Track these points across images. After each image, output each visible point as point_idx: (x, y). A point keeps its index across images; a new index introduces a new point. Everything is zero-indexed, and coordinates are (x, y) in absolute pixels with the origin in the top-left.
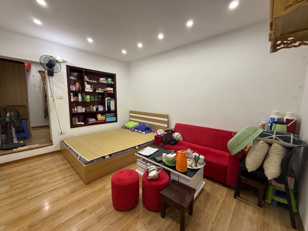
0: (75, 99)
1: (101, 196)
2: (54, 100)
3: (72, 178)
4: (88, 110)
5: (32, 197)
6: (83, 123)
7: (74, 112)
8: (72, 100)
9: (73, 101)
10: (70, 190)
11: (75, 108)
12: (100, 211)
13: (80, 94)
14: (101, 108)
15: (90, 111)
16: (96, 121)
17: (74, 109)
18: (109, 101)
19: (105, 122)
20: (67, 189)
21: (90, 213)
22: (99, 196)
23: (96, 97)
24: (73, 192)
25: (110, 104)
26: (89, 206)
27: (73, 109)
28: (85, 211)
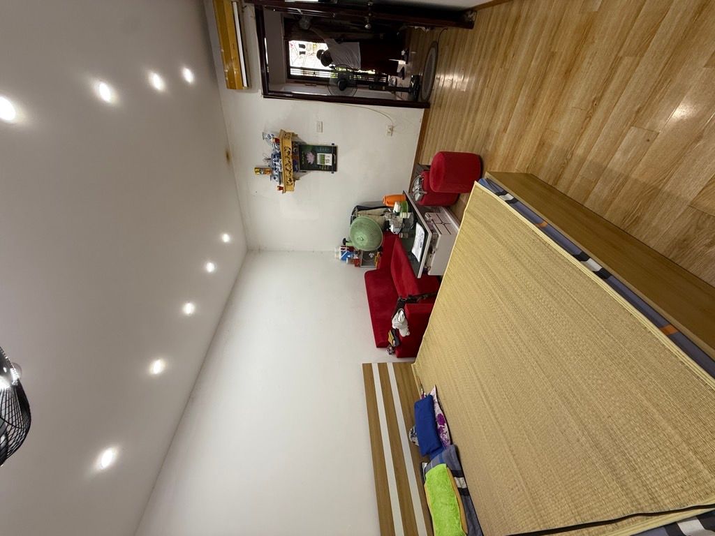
1: (499, 164)
3: (577, 181)
5: (620, 70)
10: (551, 146)
12: (490, 143)
20: (558, 142)
21: (499, 131)
22: (501, 164)
24: (542, 144)
26: (505, 139)
28: (505, 130)
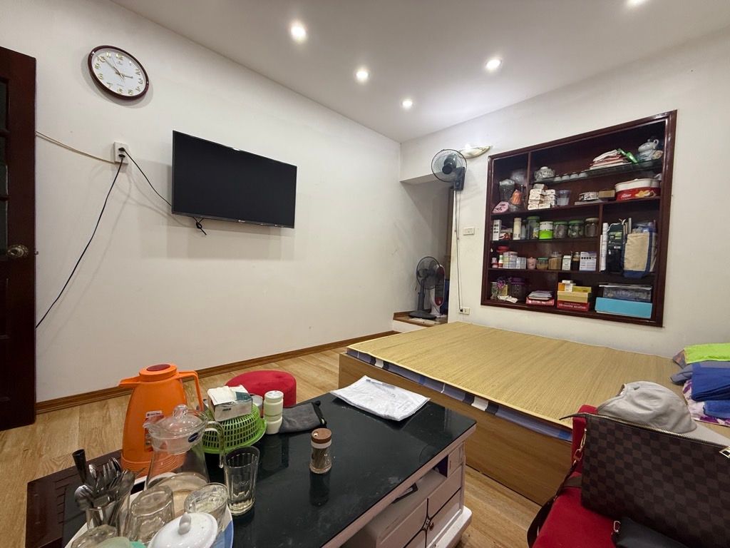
0: (503, 235)
2: (458, 239)
4: (542, 267)
6: (514, 300)
7: (495, 266)
8: (496, 237)
9: (497, 240)
11: (501, 256)
13: (520, 219)
14: (587, 261)
15: (548, 269)
16: (552, 303)
17: (498, 260)
18: (619, 234)
19: (588, 311)
23: (574, 225)
25: (623, 247)
27: (494, 260)
